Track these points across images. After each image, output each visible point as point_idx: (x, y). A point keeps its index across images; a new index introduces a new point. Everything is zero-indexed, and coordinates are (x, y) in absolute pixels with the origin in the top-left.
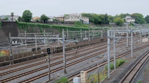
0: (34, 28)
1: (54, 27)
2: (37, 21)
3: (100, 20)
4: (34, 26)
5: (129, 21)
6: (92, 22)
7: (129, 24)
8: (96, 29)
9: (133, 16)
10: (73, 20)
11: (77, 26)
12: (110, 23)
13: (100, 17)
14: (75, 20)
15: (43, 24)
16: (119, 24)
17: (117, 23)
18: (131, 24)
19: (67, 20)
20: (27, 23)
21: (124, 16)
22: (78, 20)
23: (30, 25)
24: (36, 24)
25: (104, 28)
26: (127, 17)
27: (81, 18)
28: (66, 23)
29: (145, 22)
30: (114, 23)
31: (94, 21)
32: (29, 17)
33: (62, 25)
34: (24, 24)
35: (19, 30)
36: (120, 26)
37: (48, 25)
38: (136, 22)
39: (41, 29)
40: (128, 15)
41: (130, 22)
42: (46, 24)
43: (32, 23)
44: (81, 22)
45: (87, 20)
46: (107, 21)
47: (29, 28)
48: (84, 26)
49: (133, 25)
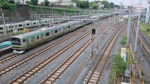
0: (40, 10)
1: (54, 9)
2: (42, 5)
3: (84, 5)
4: (40, 8)
5: (100, 6)
6: (78, 6)
7: (101, 8)
8: (82, 11)
9: (103, 3)
10: (66, 4)
11: (69, 9)
12: (90, 7)
13: (84, 2)
14: (68, 4)
15: (46, 7)
16: (95, 8)
17: (94, 7)
18: (102, 8)
19: (61, 4)
20: (36, 6)
21: (97, 2)
22: (70, 4)
23: (38, 8)
24: (42, 7)
25: (86, 11)
26: (99, 3)
27: (71, 3)
28: (62, 6)
29: (110, 7)
30: (92, 7)
31: (80, 5)
32: (36, 1)
33: (59, 8)
34: (33, 7)
35: (30, 12)
36: (96, 9)
37: (50, 8)
38: (105, 7)
39: (46, 11)
40: (99, 1)
41: (102, 7)
42: (48, 7)
43: (39, 6)
44: (72, 6)
45: (75, 5)
46: (88, 6)
47: (37, 10)
48: (74, 9)
49: (103, 9)
